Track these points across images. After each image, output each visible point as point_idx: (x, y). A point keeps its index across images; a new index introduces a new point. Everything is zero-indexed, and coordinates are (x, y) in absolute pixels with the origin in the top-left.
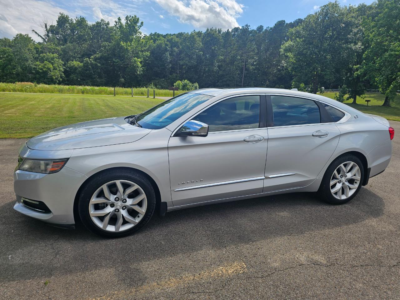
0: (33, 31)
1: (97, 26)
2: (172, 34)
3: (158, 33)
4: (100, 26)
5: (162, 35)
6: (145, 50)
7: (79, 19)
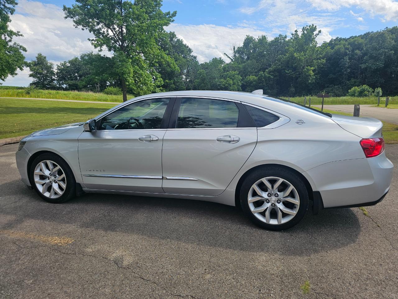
0: (225, 54)
1: (275, 41)
2: (357, 36)
3: (339, 37)
4: (278, 41)
5: (344, 39)
6: (321, 57)
7: (261, 38)
